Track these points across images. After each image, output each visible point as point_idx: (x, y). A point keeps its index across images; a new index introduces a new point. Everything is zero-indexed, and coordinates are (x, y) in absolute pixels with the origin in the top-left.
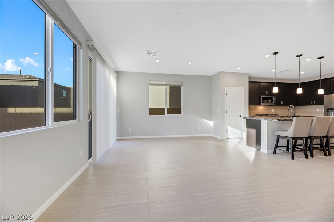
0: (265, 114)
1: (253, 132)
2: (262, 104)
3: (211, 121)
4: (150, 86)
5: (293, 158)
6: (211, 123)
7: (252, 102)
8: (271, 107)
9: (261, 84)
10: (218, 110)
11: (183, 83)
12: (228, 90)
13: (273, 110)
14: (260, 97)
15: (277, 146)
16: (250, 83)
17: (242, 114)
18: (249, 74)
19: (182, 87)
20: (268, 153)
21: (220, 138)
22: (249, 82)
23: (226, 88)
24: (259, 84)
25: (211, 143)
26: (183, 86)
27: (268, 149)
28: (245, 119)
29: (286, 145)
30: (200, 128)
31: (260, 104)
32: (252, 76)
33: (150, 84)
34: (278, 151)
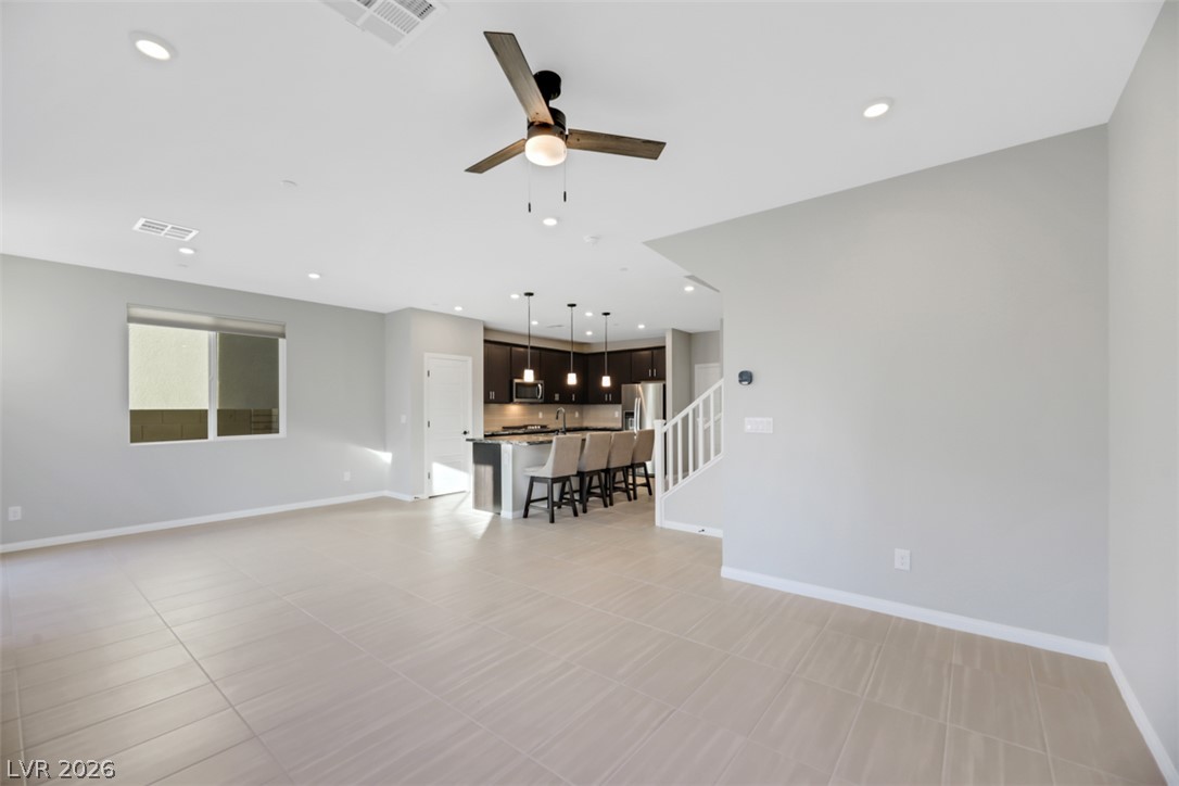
0: (522, 424)
1: (488, 471)
2: (515, 400)
3: (385, 449)
4: (132, 326)
5: (552, 521)
6: (386, 457)
7: (492, 395)
8: (535, 406)
9: (514, 349)
10: (404, 419)
11: (284, 326)
12: (431, 361)
13: (541, 415)
14: (511, 382)
15: (529, 501)
16: (489, 345)
17: (469, 429)
18: (484, 322)
19: (282, 343)
20: (514, 519)
21: (409, 498)
22: (486, 341)
23: (426, 355)
24: (508, 348)
25: (386, 515)
26: (283, 336)
27: (514, 509)
28: (471, 444)
29: (546, 496)
30: (347, 476)
31: (511, 401)
32: (491, 325)
33: (131, 319)
34: (531, 511)
